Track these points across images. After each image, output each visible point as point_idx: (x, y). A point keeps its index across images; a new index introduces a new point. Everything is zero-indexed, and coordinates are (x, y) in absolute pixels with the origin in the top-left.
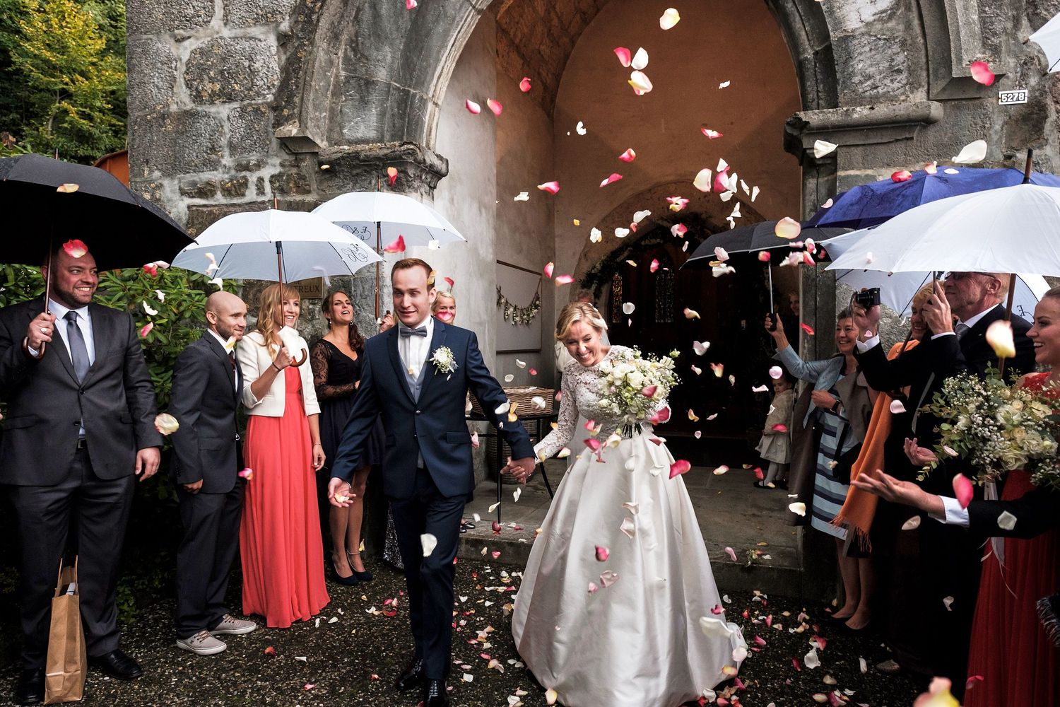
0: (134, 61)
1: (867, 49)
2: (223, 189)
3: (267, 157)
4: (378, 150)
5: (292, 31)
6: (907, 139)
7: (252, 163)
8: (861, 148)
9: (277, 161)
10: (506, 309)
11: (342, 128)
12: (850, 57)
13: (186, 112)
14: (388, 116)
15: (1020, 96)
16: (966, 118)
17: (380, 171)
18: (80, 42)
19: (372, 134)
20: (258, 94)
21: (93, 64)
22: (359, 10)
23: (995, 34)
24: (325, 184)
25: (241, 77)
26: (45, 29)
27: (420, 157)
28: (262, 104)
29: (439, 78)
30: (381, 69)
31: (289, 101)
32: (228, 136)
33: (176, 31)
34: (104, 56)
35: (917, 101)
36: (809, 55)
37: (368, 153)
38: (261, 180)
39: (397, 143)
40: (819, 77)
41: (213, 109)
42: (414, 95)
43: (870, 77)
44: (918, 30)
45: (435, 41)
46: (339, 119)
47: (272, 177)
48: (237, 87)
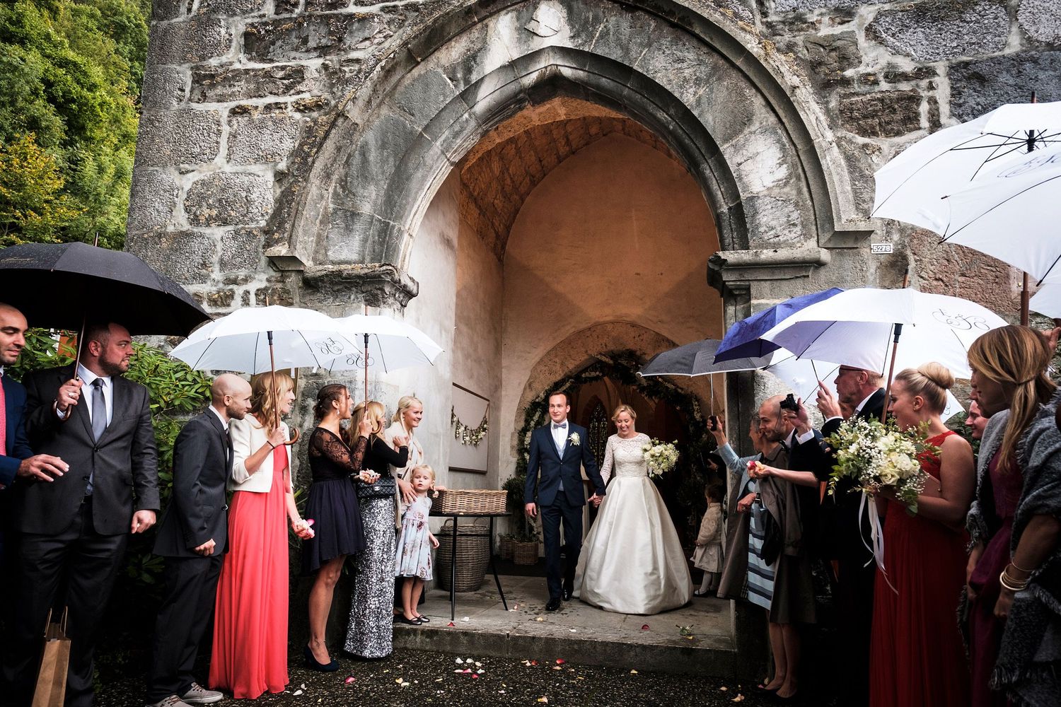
0: (138, 188)
1: (769, 207)
2: (209, 299)
3: (255, 273)
4: (359, 270)
5: (288, 170)
6: (804, 276)
7: (240, 278)
8: (769, 282)
9: (264, 277)
10: (457, 428)
11: (326, 251)
12: (756, 213)
13: (182, 232)
14: (369, 242)
15: (889, 248)
16: (848, 263)
17: (359, 288)
18: (39, 181)
19: (354, 257)
20: (252, 220)
21: (47, 201)
22: (350, 156)
23: (864, 201)
24: (308, 298)
25: (238, 206)
26: (4, 168)
27: (397, 277)
28: (255, 228)
29: (415, 214)
30: (366, 203)
31: (281, 226)
32: (220, 254)
33: (182, 166)
34: (60, 196)
35: (808, 248)
36: (725, 209)
37: (350, 272)
38: (247, 292)
39: (377, 265)
40: (734, 226)
41: (207, 231)
42: (393, 227)
43: (773, 229)
44: (806, 195)
45: (414, 185)
46: (325, 243)
47: (258, 290)
48: (233, 214)
